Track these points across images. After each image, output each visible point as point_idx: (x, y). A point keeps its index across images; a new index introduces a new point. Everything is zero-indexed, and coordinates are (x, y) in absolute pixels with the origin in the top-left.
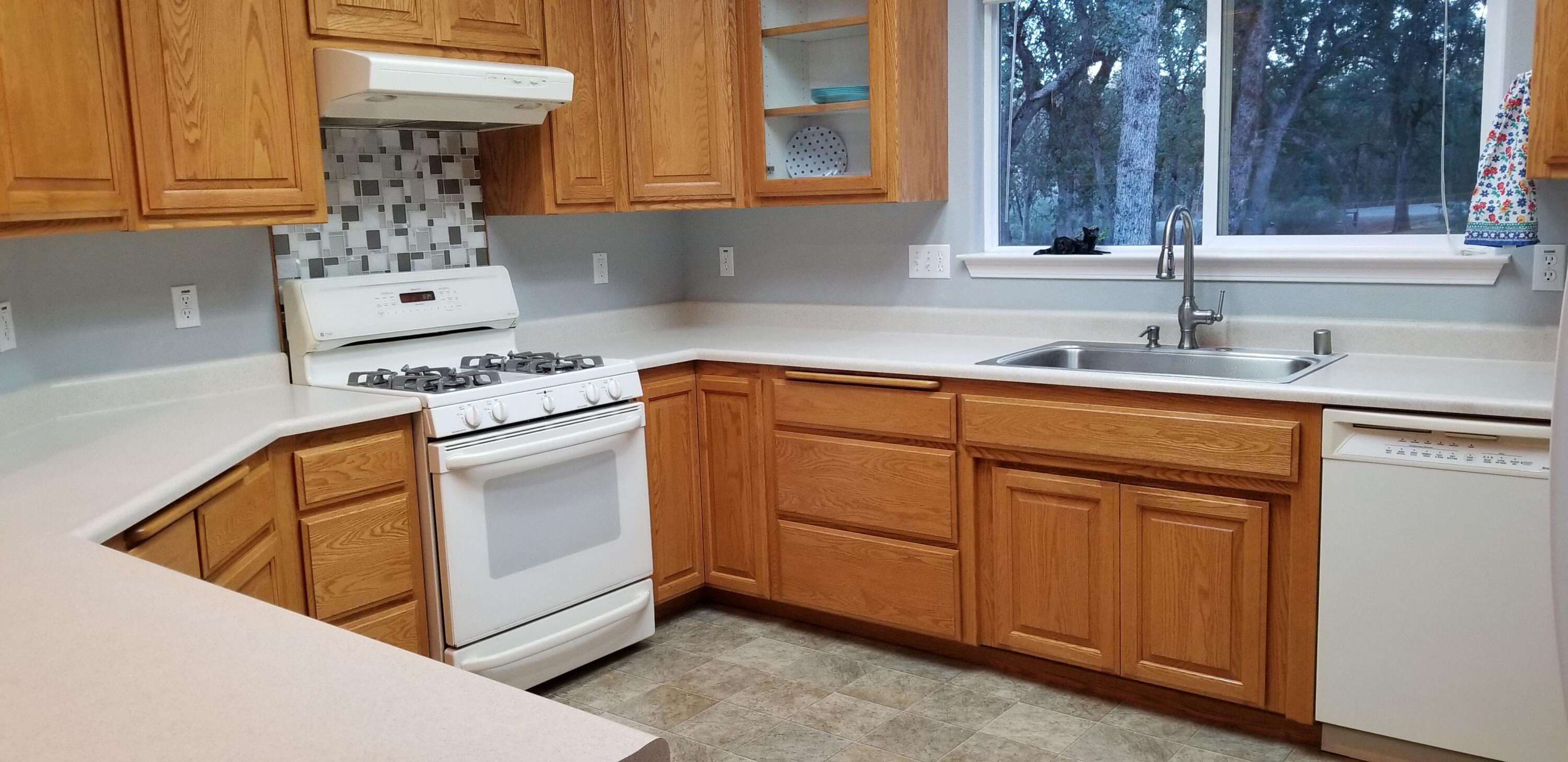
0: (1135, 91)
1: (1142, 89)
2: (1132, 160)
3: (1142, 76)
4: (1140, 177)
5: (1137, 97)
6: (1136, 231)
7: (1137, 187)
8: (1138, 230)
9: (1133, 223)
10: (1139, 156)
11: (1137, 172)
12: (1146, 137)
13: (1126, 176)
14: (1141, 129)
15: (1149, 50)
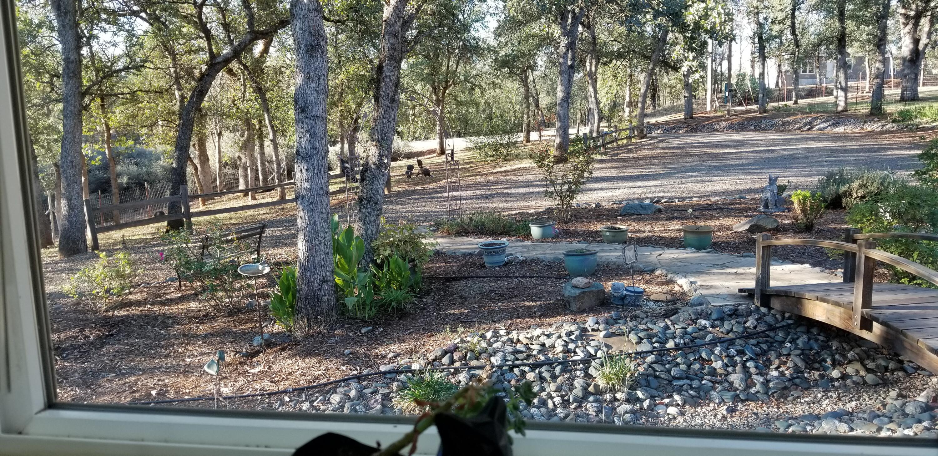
0: (306, 45)
1: (311, 45)
2: (308, 108)
3: (311, 33)
4: (316, 123)
5: (307, 51)
6: (316, 171)
7: (314, 132)
8: (318, 170)
9: (313, 164)
10: (313, 104)
11: (312, 118)
12: (318, 87)
13: (303, 122)
14: (313, 80)
15: (315, 10)
